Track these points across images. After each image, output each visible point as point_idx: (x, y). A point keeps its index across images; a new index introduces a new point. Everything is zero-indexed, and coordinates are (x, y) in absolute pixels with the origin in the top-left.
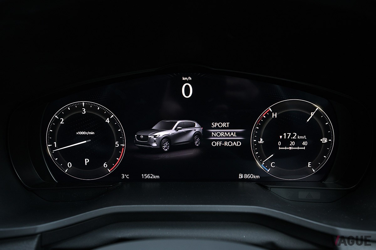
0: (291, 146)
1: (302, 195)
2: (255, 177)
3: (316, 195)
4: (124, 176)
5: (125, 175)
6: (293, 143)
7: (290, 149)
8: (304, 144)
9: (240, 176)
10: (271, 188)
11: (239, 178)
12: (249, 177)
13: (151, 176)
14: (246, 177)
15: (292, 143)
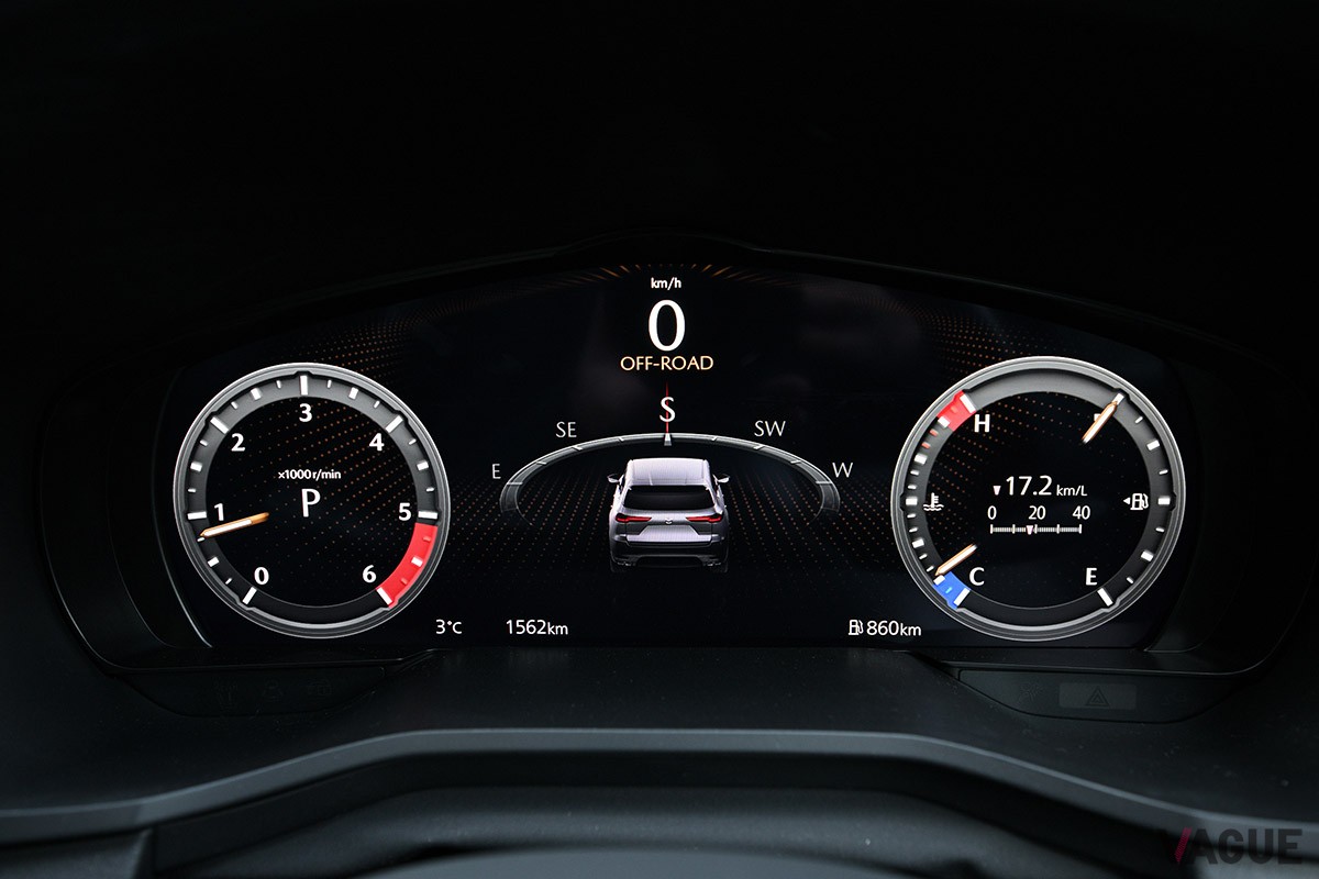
0: (1032, 523)
1: (1073, 695)
2: (907, 631)
3: (1120, 697)
4: (446, 626)
5: (450, 623)
6: (1039, 512)
7: (1030, 533)
8: (1079, 516)
9: (851, 626)
10: (962, 669)
11: (851, 633)
12: (883, 630)
13: (539, 626)
14: (872, 631)
15: (1036, 510)
